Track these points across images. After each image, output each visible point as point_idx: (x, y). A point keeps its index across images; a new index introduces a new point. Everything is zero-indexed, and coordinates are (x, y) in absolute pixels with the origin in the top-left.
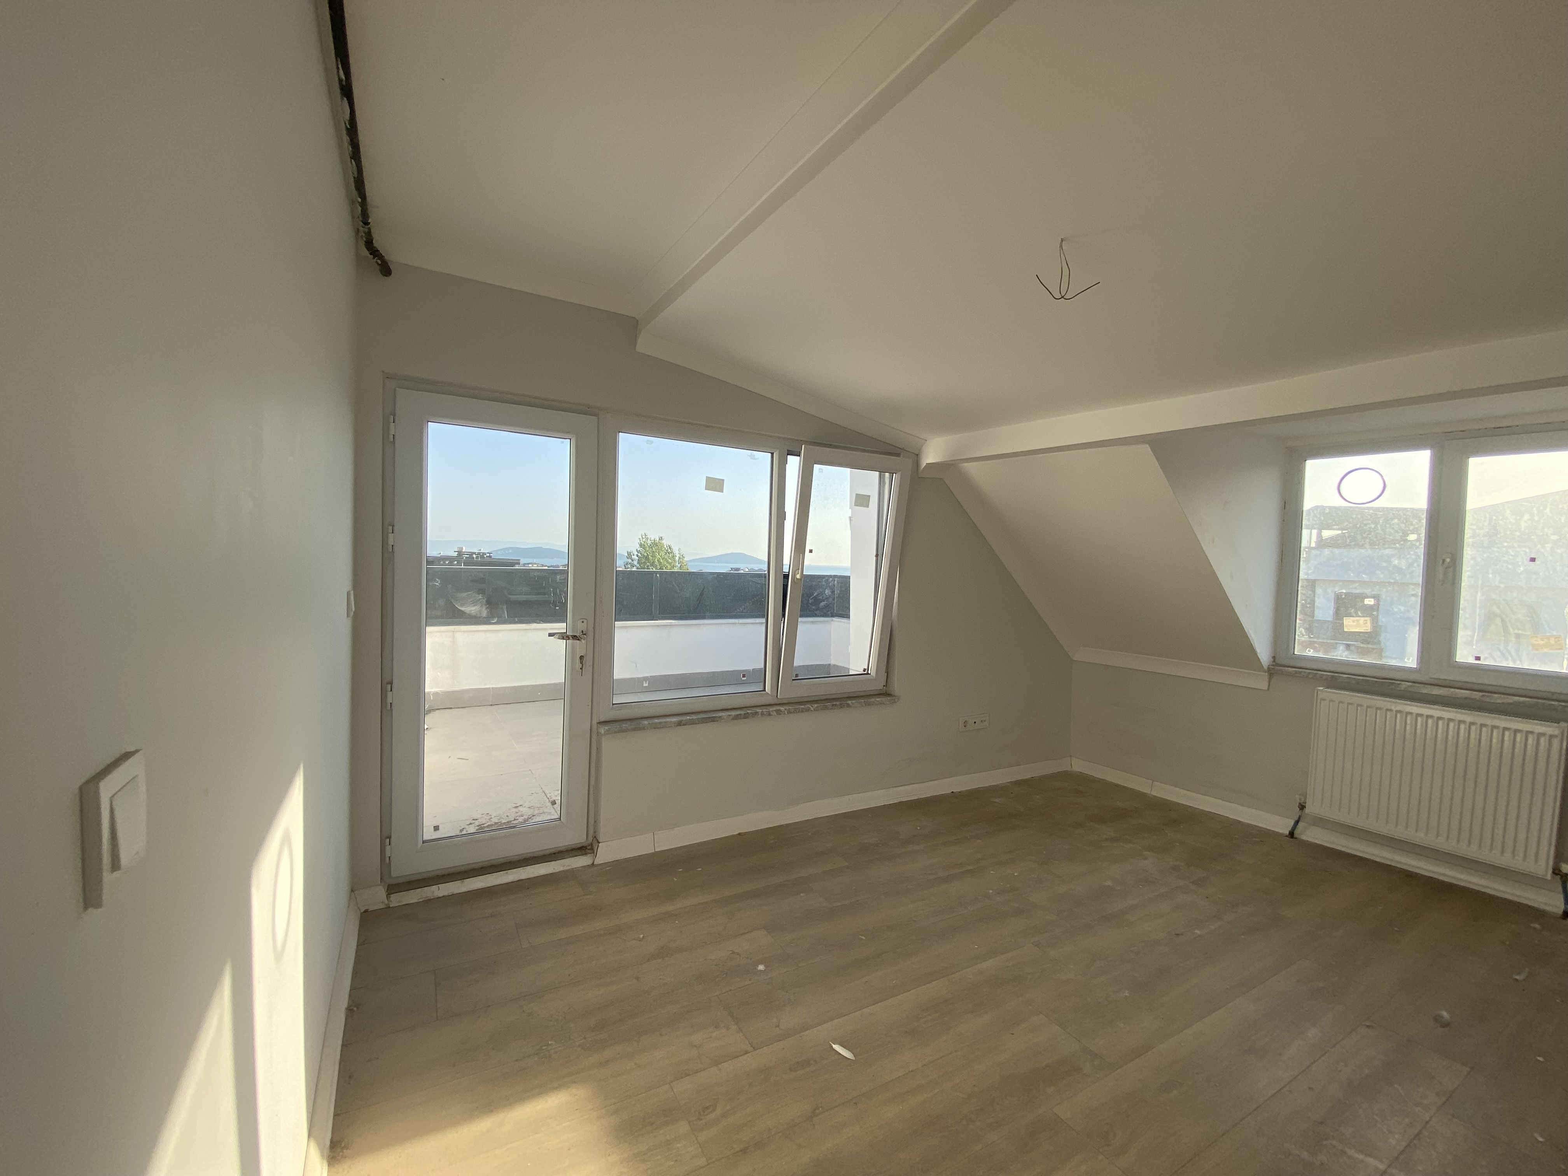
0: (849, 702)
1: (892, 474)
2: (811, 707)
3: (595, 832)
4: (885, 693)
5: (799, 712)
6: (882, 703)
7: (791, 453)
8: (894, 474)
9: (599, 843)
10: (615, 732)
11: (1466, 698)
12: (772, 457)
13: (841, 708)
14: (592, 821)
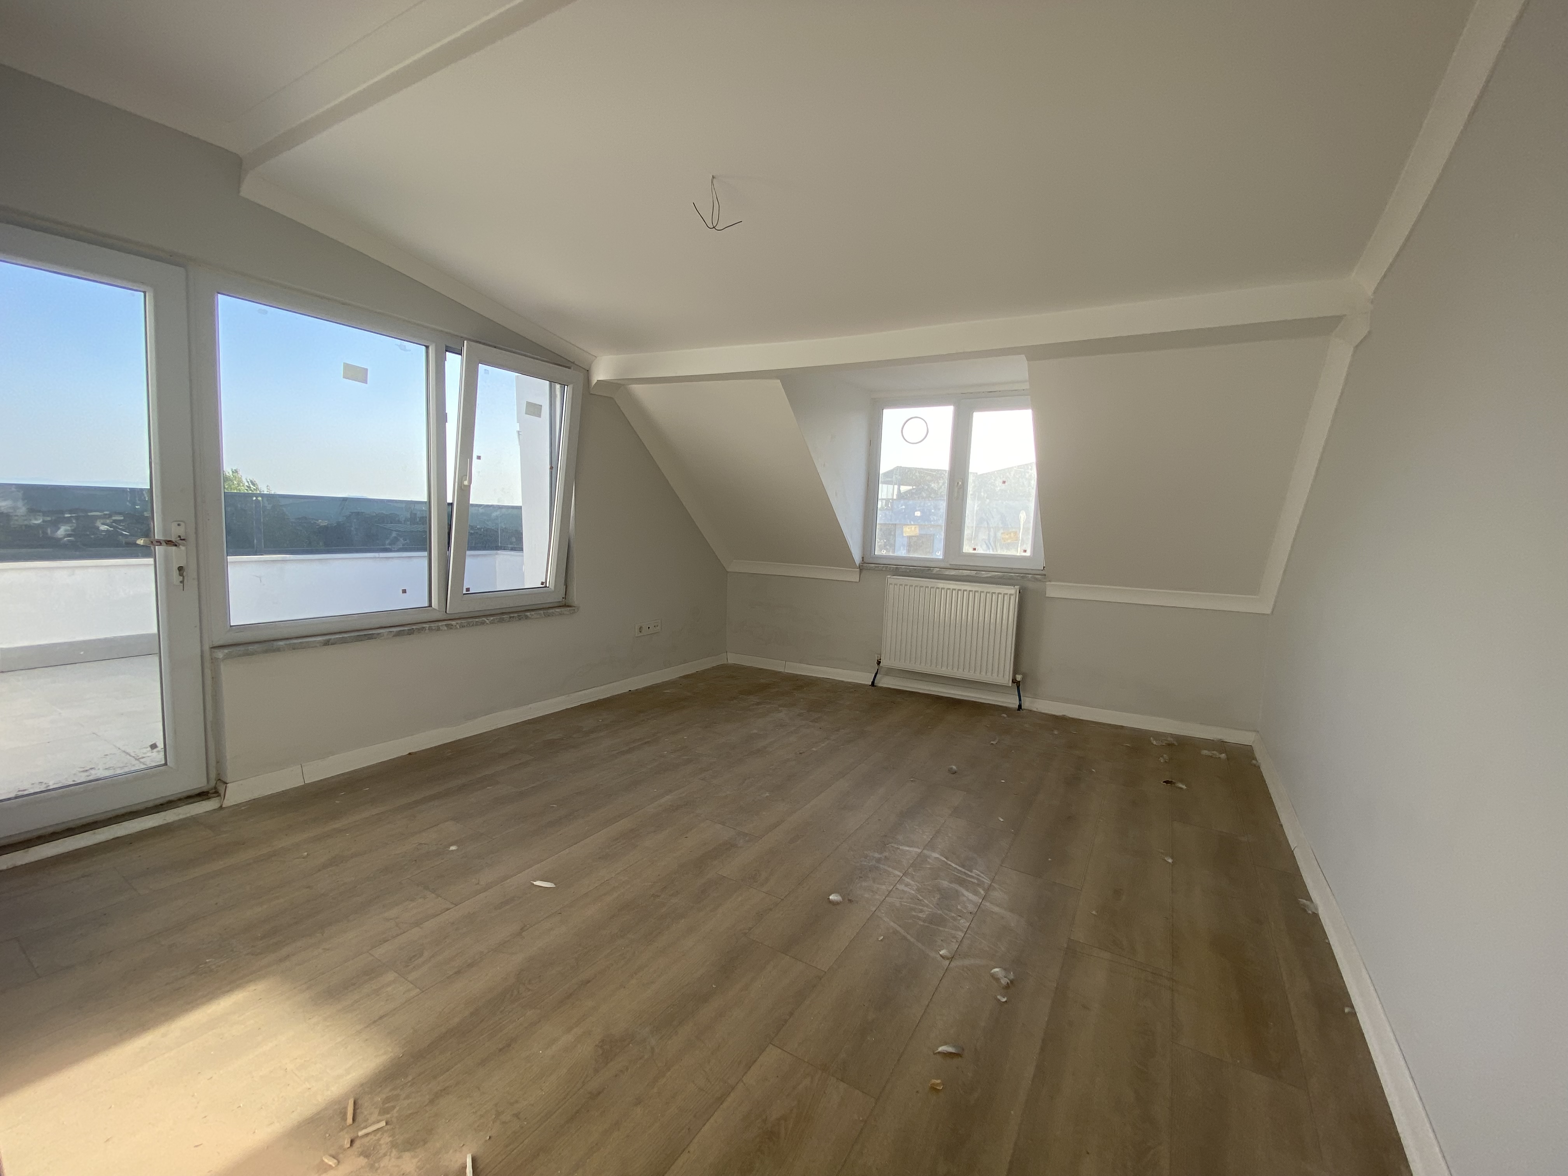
0: (528, 614)
1: (563, 385)
2: (487, 621)
3: (219, 774)
4: (565, 605)
5: (473, 625)
6: (561, 614)
7: (448, 349)
8: (566, 387)
9: (227, 783)
10: (240, 656)
11: (967, 576)
12: (427, 353)
13: (520, 619)
14: (212, 762)
